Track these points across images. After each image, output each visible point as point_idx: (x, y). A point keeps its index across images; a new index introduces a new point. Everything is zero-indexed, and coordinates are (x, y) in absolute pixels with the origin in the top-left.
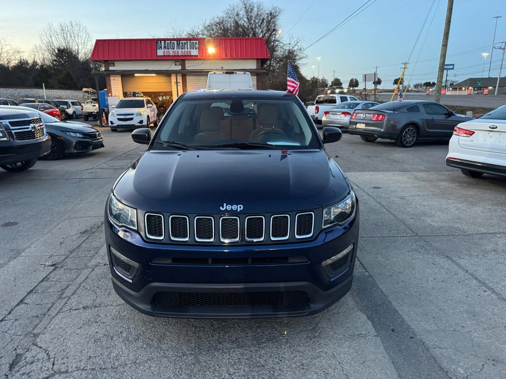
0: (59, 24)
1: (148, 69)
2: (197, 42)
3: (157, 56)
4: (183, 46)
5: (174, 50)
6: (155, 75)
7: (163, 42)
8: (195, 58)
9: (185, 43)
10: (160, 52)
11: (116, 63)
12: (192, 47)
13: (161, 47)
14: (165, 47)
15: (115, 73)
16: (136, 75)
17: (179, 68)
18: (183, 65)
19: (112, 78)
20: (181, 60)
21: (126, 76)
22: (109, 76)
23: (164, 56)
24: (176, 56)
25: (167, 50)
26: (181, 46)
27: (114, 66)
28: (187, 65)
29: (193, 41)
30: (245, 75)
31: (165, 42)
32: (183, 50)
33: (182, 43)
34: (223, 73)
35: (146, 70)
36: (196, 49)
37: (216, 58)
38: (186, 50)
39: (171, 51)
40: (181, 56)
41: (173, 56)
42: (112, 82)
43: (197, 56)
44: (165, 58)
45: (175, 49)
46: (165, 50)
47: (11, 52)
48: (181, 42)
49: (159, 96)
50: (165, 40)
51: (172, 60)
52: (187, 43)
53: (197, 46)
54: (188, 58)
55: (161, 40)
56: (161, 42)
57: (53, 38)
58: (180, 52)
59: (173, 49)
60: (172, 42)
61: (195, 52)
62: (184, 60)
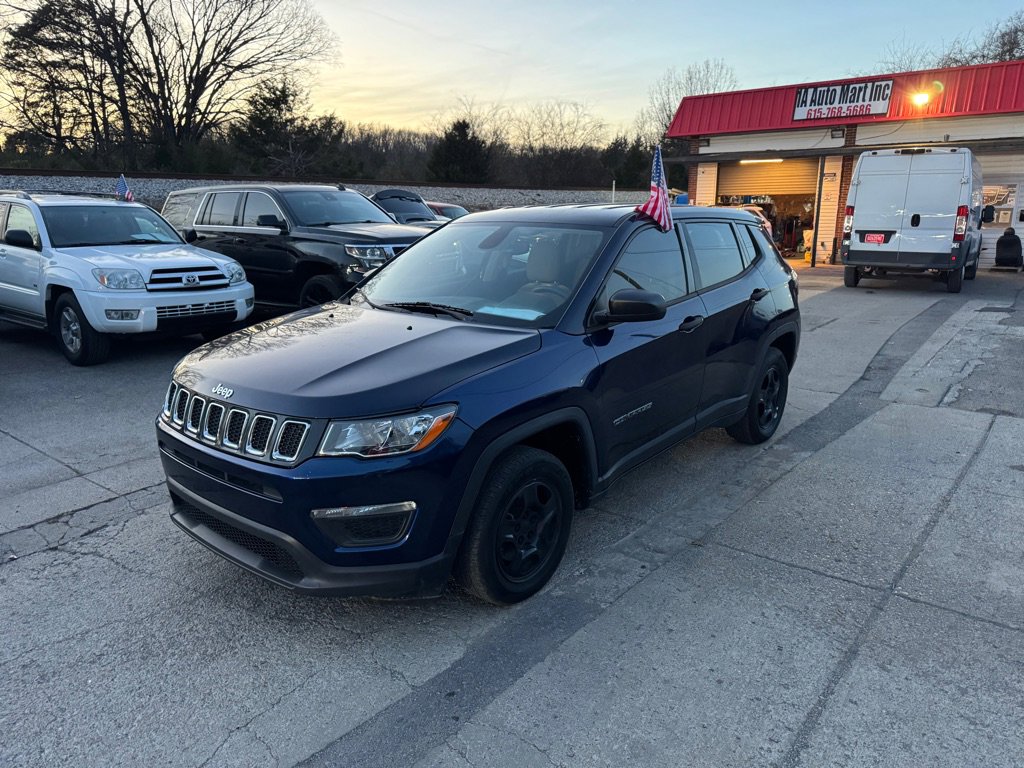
0: (686, 68)
1: (772, 149)
2: (890, 83)
3: (793, 120)
4: (854, 95)
5: (832, 106)
6: (781, 160)
7: (811, 91)
8: (879, 119)
9: (860, 89)
10: (801, 113)
11: (713, 140)
12: (875, 97)
13: (805, 102)
14: (813, 101)
15: (708, 159)
16: (743, 162)
17: (840, 142)
18: (850, 138)
19: (700, 169)
20: (848, 126)
21: (727, 164)
22: (696, 165)
23: (807, 120)
24: (834, 118)
25: (817, 107)
26: (850, 94)
27: (708, 145)
28: (858, 137)
29: (879, 83)
30: (954, 155)
31: (815, 91)
32: (853, 105)
33: (855, 88)
34: (897, 152)
35: (768, 151)
36: (883, 99)
37: (930, 116)
38: (861, 103)
39: (824, 109)
40: (846, 117)
41: (827, 118)
42: (700, 176)
43: (884, 115)
44: (811, 125)
45: (836, 104)
46: (813, 108)
47: (589, 128)
48: (852, 87)
49: (806, 203)
50: (815, 86)
51: (827, 127)
52: (866, 87)
53: (888, 92)
54: (862, 120)
55: (806, 87)
56: (806, 92)
57: (671, 96)
58: (844, 110)
59: (831, 104)
60: (831, 88)
61: (879, 107)
62: (855, 125)
